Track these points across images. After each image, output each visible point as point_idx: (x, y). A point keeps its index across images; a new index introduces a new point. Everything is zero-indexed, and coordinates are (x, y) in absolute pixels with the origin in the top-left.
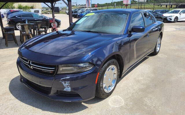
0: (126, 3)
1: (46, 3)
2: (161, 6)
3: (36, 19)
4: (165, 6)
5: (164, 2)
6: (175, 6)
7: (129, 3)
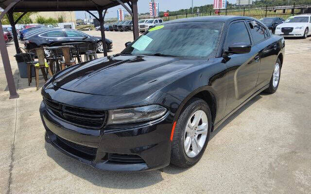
0: (217, 8)
1: (90, 11)
2: (275, 11)
3: (72, 39)
4: (281, 11)
5: (280, 5)
6: (299, 10)
7: (223, 8)
